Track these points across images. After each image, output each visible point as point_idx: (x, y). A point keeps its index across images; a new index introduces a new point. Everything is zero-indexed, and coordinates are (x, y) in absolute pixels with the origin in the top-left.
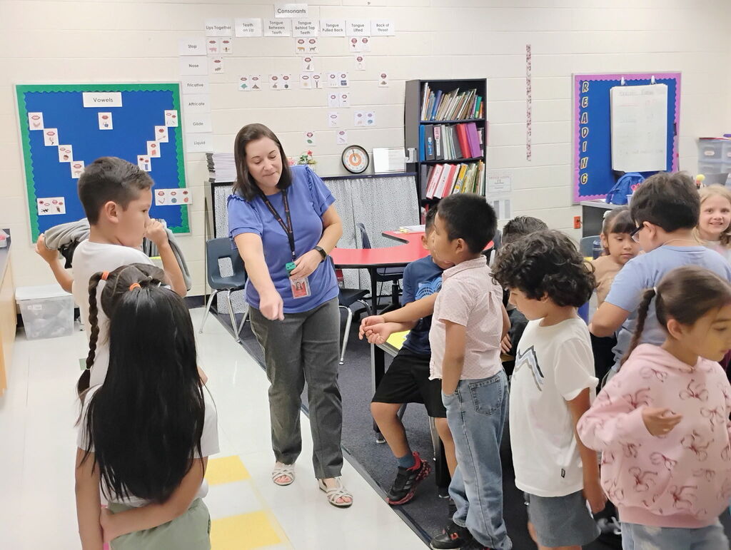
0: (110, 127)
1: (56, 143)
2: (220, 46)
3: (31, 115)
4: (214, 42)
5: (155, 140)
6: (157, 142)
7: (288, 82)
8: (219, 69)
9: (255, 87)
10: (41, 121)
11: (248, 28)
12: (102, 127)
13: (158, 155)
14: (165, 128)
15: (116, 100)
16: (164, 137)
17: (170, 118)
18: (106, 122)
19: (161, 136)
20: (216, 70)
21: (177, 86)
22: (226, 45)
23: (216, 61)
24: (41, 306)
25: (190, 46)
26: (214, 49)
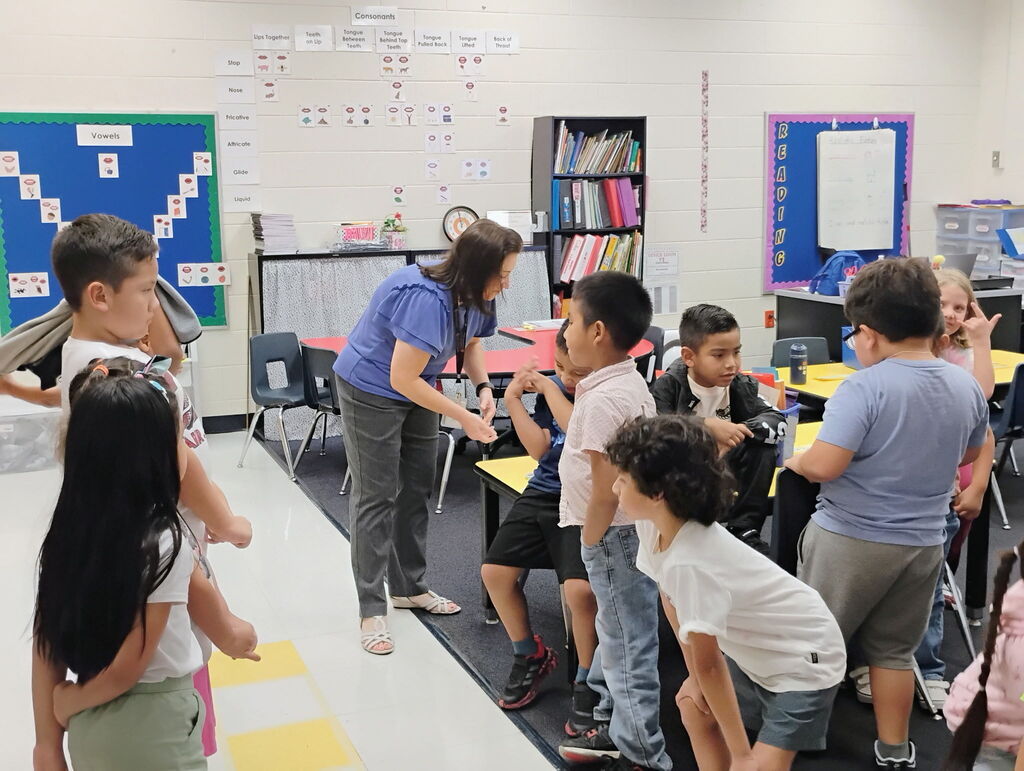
0: (116, 175)
1: (38, 196)
2: (273, 62)
4: (265, 58)
5: (178, 193)
6: (182, 198)
7: (368, 116)
8: (271, 95)
9: (323, 122)
10: (16, 164)
11: (312, 38)
12: (103, 174)
13: (183, 215)
14: (194, 177)
15: (125, 137)
16: (192, 190)
17: (201, 163)
18: (109, 168)
19: (188, 188)
20: (267, 96)
21: (211, 118)
22: (282, 62)
23: (267, 85)
24: (11, 426)
25: (230, 63)
26: (265, 67)
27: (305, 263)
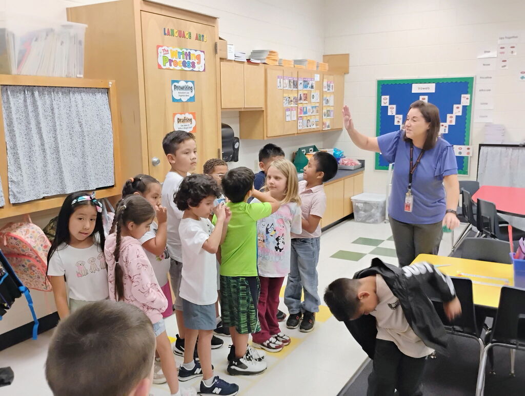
1: (394, 114)
2: (508, 50)
3: (383, 97)
4: (503, 48)
5: (452, 113)
6: (454, 115)
8: (505, 66)
10: (388, 101)
13: (454, 123)
14: (460, 106)
15: (432, 88)
16: (459, 112)
17: (465, 100)
19: (457, 111)
20: (503, 67)
21: (472, 78)
22: (512, 49)
23: (503, 61)
25: (485, 52)
26: (503, 53)
27: (504, 149)
